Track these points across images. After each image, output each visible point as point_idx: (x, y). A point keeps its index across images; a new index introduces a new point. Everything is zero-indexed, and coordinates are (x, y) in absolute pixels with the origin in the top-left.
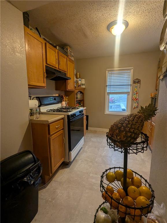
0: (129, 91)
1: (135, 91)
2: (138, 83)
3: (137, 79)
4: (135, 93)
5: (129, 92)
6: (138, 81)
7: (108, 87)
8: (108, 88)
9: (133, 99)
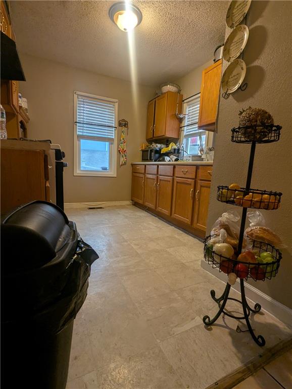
0: (113, 137)
1: (122, 139)
2: (125, 126)
3: (123, 120)
4: (122, 141)
5: (112, 139)
6: (125, 124)
7: (78, 124)
8: (79, 126)
9: (119, 151)
